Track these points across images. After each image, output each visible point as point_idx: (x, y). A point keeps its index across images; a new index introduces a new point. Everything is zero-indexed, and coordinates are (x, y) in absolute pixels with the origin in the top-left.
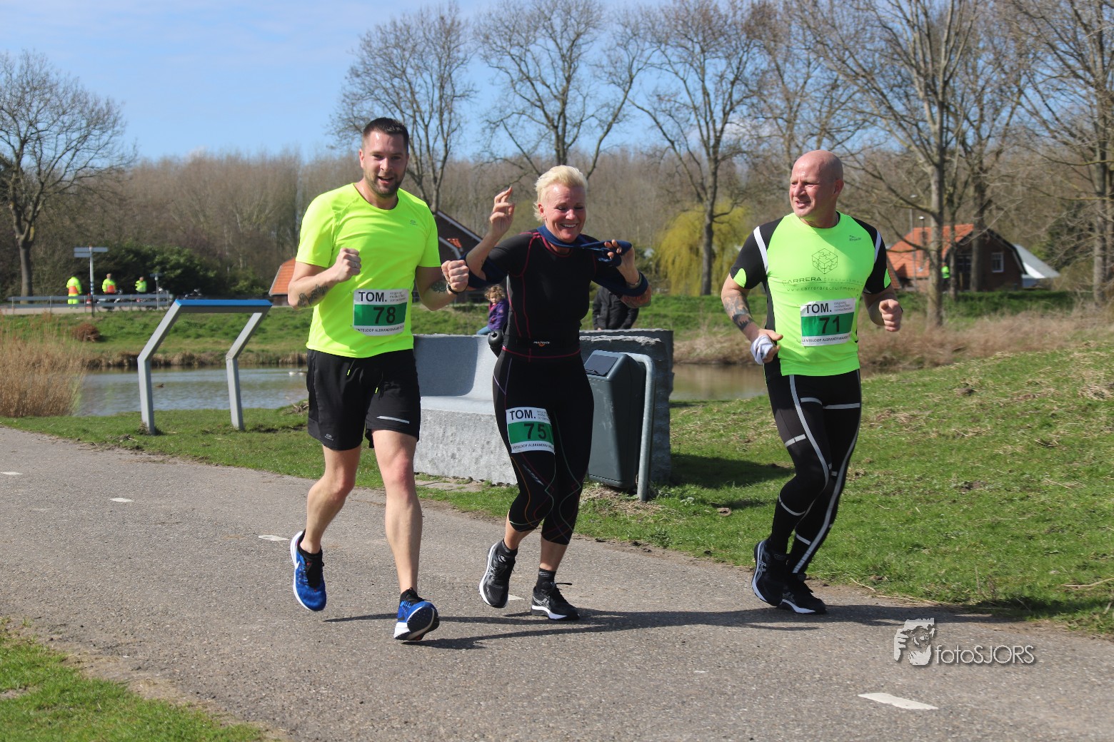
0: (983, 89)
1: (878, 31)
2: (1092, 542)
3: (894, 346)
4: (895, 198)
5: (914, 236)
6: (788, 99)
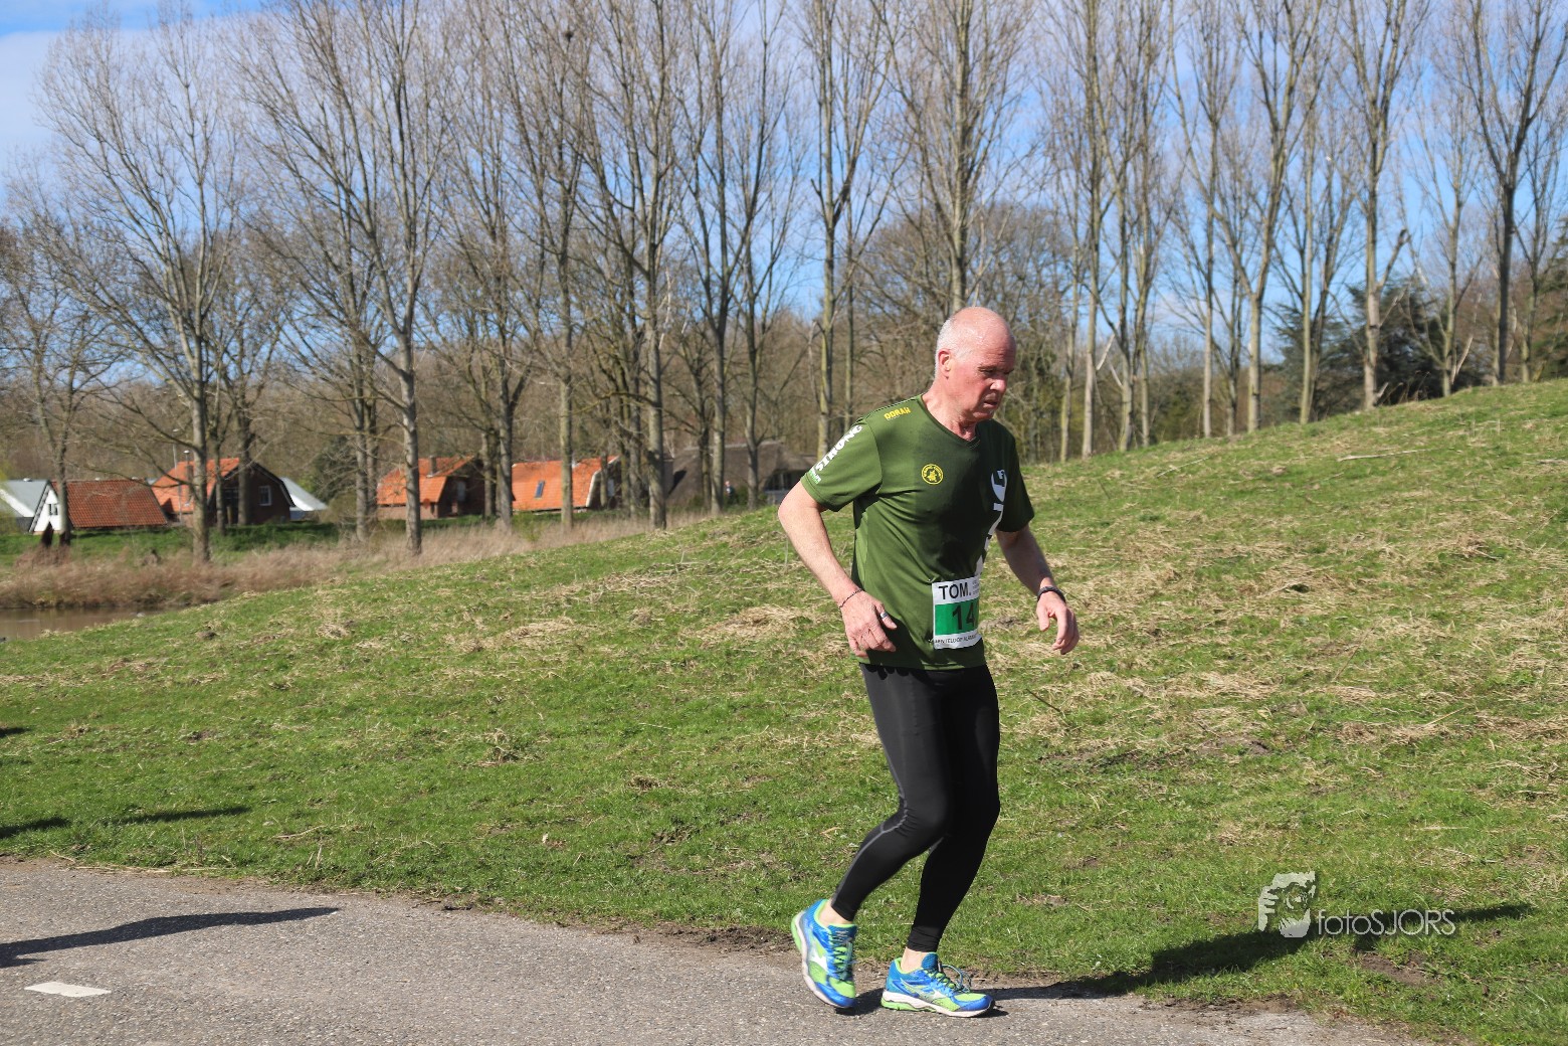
0: (241, 324)
1: (130, 265)
2: (312, 788)
3: (160, 583)
4: (154, 431)
5: (179, 470)
6: (34, 330)
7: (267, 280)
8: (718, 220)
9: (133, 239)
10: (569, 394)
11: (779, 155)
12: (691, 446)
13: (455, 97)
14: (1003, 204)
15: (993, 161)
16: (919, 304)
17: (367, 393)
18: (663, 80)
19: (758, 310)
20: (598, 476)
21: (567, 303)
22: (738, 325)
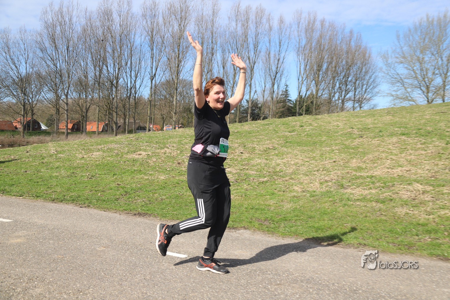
0: (33, 91)
3: (14, 141)
5: (18, 119)
7: (39, 83)
8: (130, 78)
9: (11, 73)
10: (99, 109)
11: (142, 67)
12: (122, 121)
13: (79, 50)
14: (184, 79)
15: (183, 71)
16: (168, 96)
17: (58, 107)
18: (121, 50)
19: (137, 95)
20: (103, 126)
21: (99, 92)
22: (133, 98)
